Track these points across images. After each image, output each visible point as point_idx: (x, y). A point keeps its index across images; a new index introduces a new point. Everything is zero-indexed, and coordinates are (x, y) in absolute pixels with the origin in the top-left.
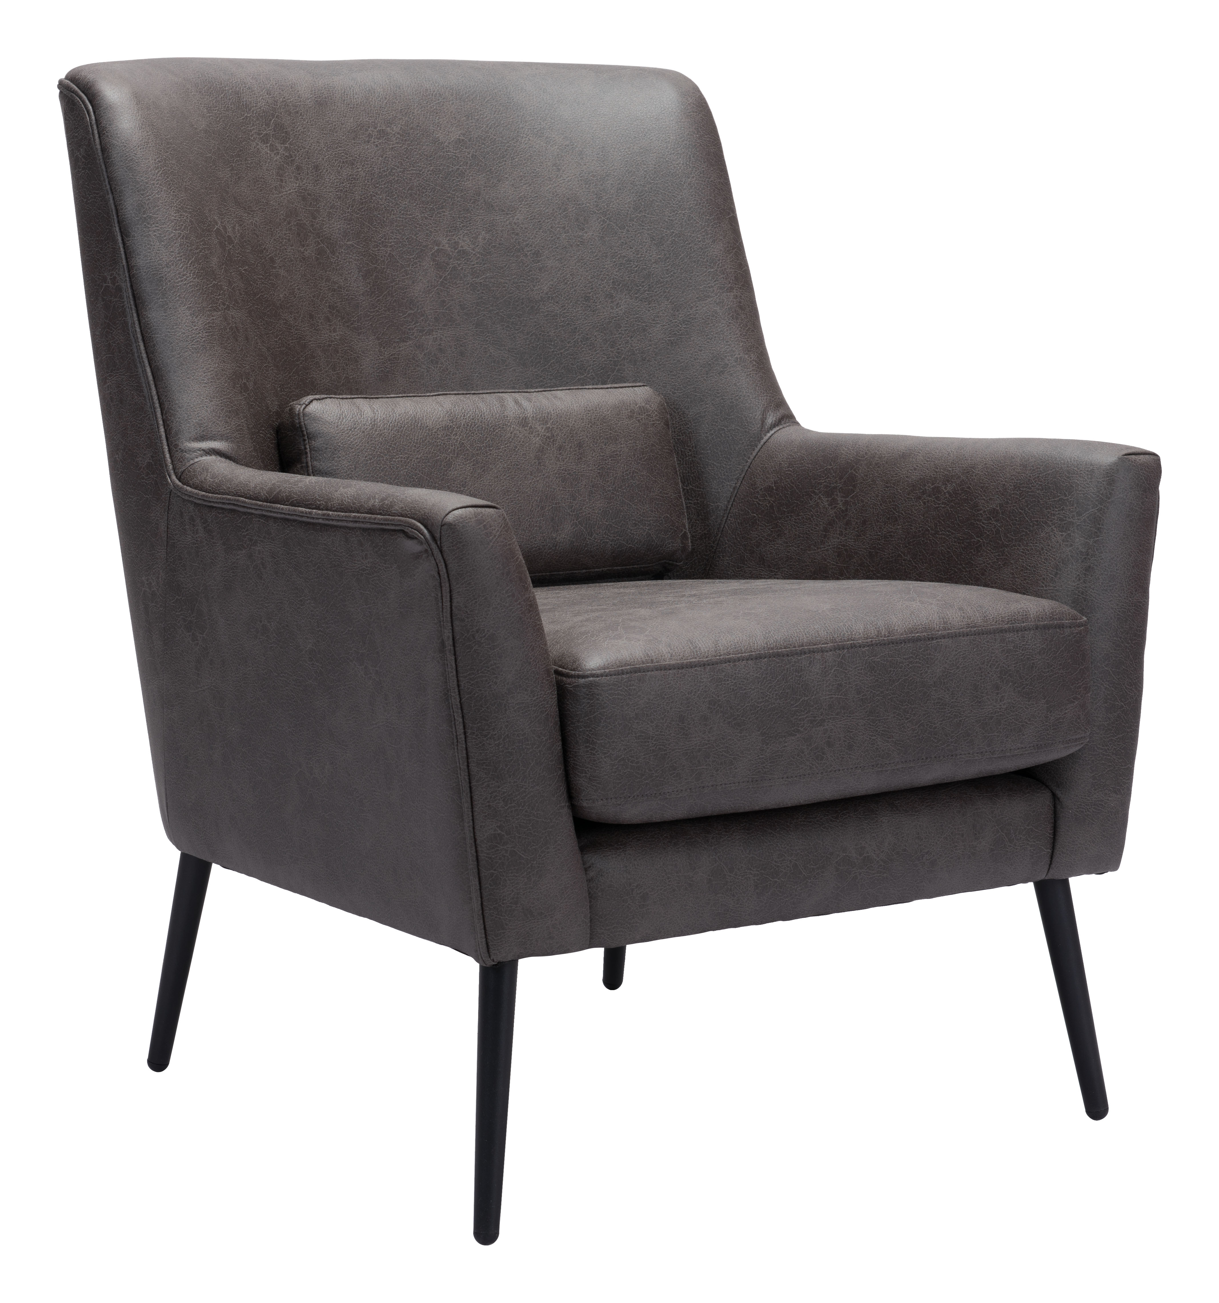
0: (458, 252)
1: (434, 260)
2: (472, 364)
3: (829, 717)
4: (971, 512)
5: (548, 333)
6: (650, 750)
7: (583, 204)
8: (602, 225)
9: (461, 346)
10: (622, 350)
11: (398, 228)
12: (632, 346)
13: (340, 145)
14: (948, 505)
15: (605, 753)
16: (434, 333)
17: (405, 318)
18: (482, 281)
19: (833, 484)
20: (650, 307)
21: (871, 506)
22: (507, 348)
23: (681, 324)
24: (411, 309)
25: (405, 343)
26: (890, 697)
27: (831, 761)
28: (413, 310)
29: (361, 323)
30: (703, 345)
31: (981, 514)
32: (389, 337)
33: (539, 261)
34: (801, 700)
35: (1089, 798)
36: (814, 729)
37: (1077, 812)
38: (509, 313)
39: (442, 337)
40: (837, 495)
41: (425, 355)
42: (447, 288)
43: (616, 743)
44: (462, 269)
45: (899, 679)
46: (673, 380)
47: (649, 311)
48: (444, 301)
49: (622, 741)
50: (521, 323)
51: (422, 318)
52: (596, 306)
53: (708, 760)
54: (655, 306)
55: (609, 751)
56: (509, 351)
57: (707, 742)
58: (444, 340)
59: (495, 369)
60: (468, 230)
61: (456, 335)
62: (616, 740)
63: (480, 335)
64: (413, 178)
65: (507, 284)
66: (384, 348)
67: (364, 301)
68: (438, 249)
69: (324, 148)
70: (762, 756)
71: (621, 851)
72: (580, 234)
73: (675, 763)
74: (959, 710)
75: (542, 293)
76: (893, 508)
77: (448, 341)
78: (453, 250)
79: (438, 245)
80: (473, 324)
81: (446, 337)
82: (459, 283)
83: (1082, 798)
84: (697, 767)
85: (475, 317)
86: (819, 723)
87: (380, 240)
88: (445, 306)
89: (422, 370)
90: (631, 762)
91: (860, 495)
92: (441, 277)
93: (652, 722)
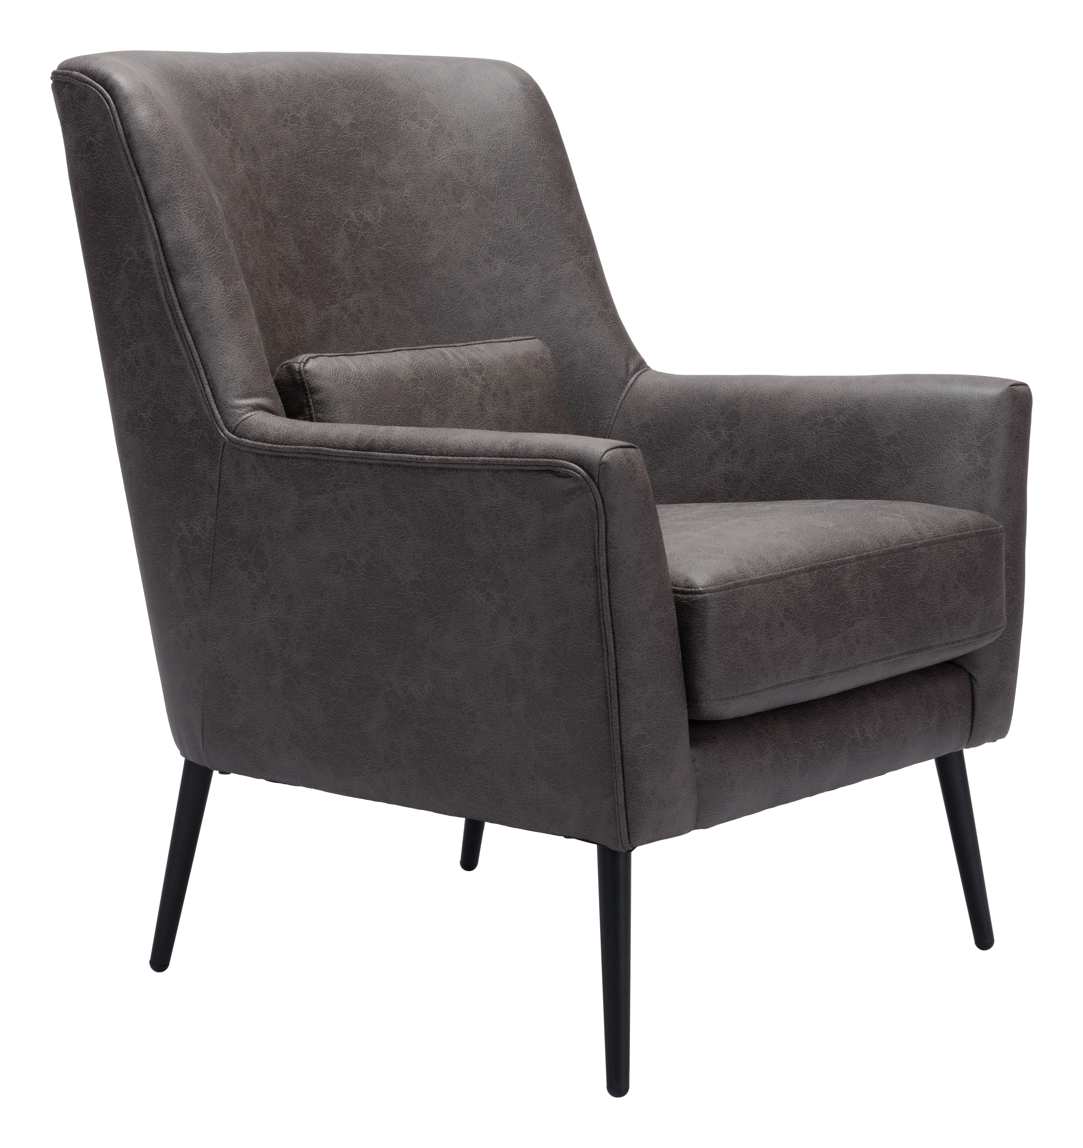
0: (363, 224)
1: (346, 231)
2: (384, 323)
3: (857, 619)
4: (868, 439)
5: (440, 294)
6: (750, 654)
7: (457, 179)
8: (475, 197)
9: (374, 307)
10: (502, 308)
11: (317, 203)
12: (510, 304)
13: (266, 129)
14: (843, 433)
15: (720, 659)
16: (353, 296)
17: (331, 283)
18: (384, 249)
19: (714, 419)
20: (522, 270)
21: (759, 437)
22: (409, 308)
23: (550, 284)
24: (335, 275)
25: (334, 306)
28: (336, 276)
29: (302, 289)
30: (571, 302)
31: (879, 440)
32: (322, 301)
33: (427, 231)
34: (840, 605)
35: (997, 678)
36: (848, 629)
37: (990, 689)
38: (408, 277)
39: (360, 299)
40: (720, 428)
41: (348, 315)
42: (359, 256)
43: (728, 649)
44: (368, 238)
45: (898, 584)
46: (547, 333)
47: (522, 272)
48: (358, 267)
50: (418, 286)
51: (343, 283)
52: (478, 269)
53: (785, 661)
54: (526, 269)
55: (723, 657)
56: (410, 310)
57: (783, 645)
58: (362, 302)
59: (402, 327)
60: (369, 204)
61: (369, 297)
63: (387, 297)
64: (322, 158)
65: (404, 251)
66: (320, 310)
67: (301, 268)
68: (348, 221)
69: (256, 131)
70: (816, 655)
71: (714, 744)
72: (458, 206)
73: (765, 664)
74: (934, 608)
75: (433, 258)
76: (784, 438)
77: (364, 303)
78: (359, 222)
79: (348, 217)
80: (382, 288)
81: (362, 299)
82: (367, 251)
83: (993, 678)
84: (778, 667)
85: (382, 281)
86: (851, 624)
87: (305, 214)
88: (359, 271)
89: (348, 329)
90: (737, 666)
91: (745, 428)
92: (353, 246)
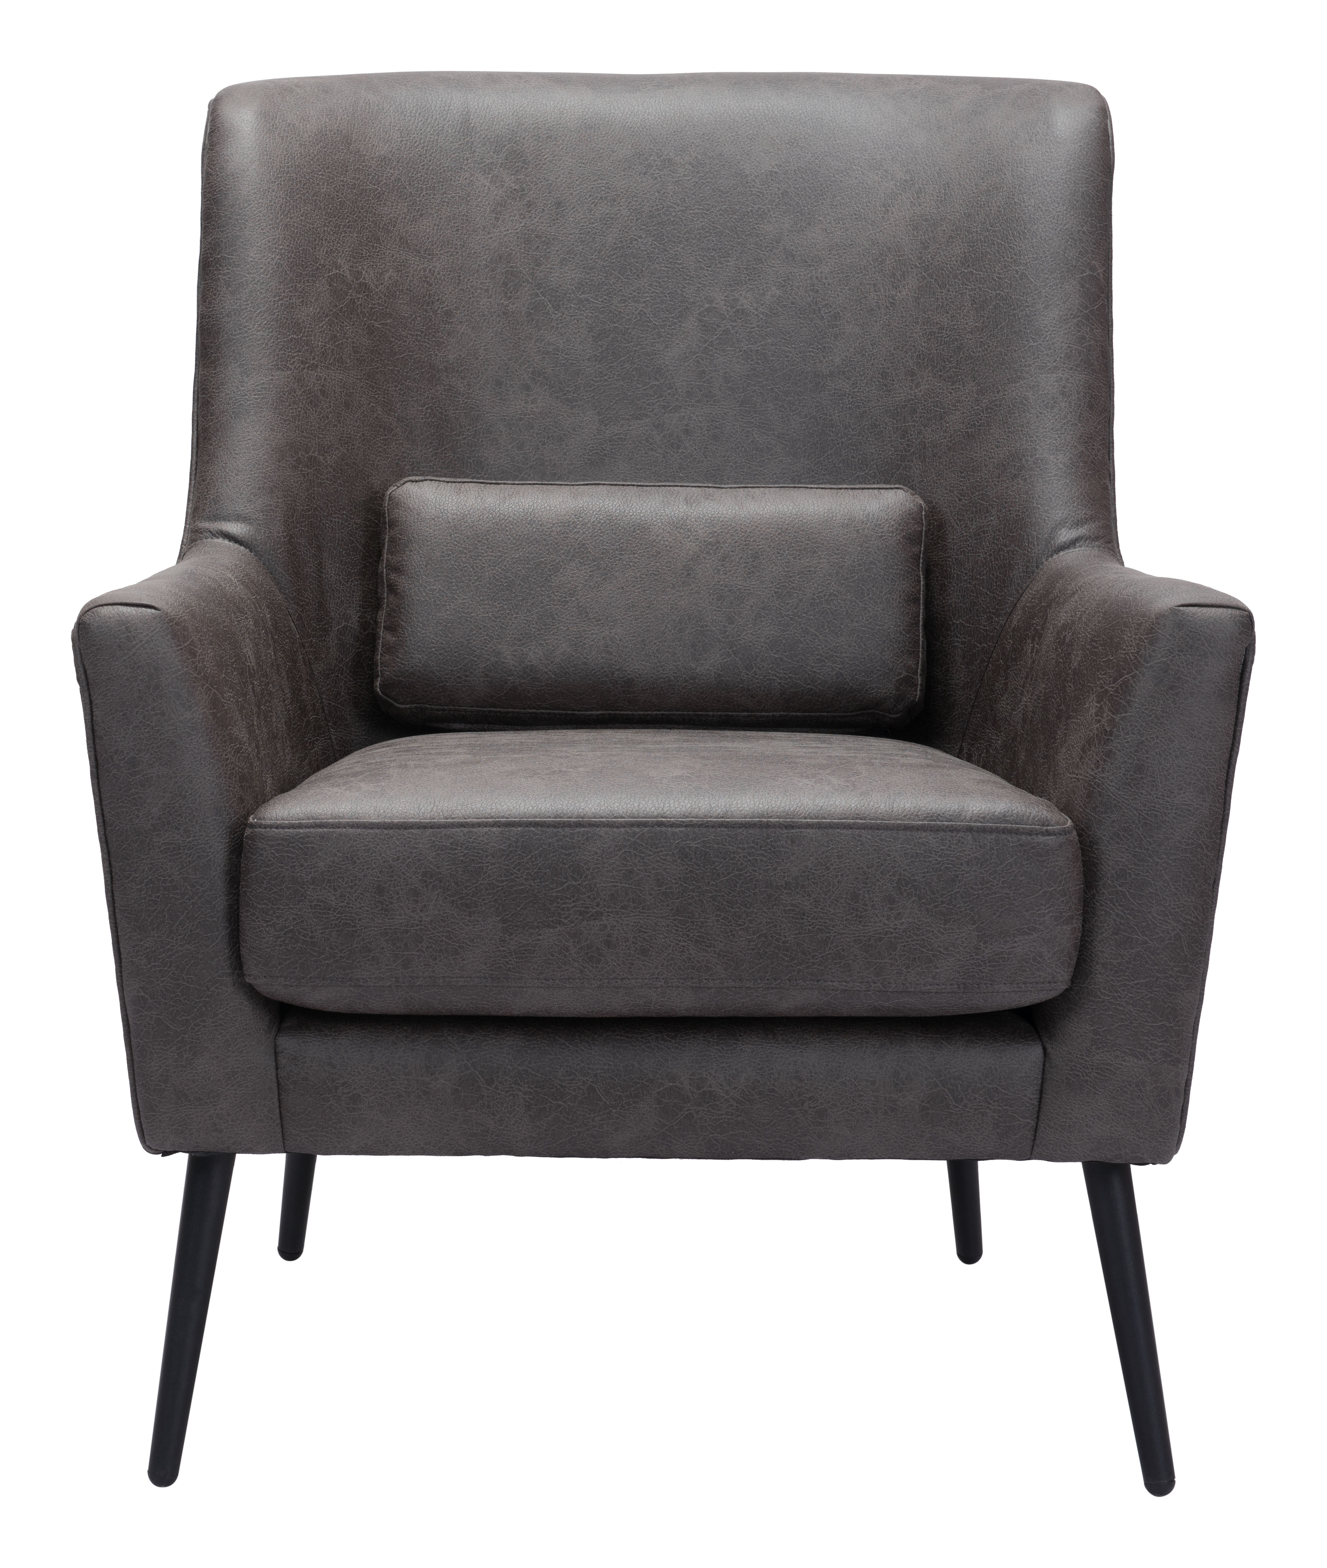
0: (735, 312)
1: (700, 321)
2: (727, 451)
3: (610, 910)
5: (831, 416)
6: (332, 924)
7: (904, 255)
8: (921, 282)
9: (717, 427)
10: (913, 442)
11: (660, 280)
12: (924, 438)
15: (268, 921)
16: (682, 410)
17: (645, 390)
18: (759, 348)
20: (952, 389)
22: (776, 433)
23: (983, 412)
24: (656, 379)
25: (639, 421)
26: (711, 895)
27: (614, 965)
28: (658, 381)
29: (579, 395)
30: (1002, 441)
32: (617, 413)
33: (836, 326)
34: (567, 884)
35: (1087, 1059)
36: (585, 922)
37: (1070, 1074)
38: (787, 389)
39: (692, 415)
41: (664, 436)
42: (712, 356)
43: (283, 910)
44: (736, 333)
45: (728, 874)
46: (961, 484)
47: (951, 393)
48: (704, 372)
49: (290, 908)
50: (799, 403)
51: (669, 391)
52: (893, 384)
53: (420, 945)
54: (959, 388)
55: (272, 920)
56: (778, 437)
57: (418, 923)
58: (695, 420)
59: (756, 458)
60: (755, 284)
61: (711, 413)
62: (282, 907)
63: (744, 415)
64: (695, 219)
65: (791, 353)
66: (606, 425)
67: (588, 367)
68: (709, 308)
69: (577, 180)
70: (503, 949)
72: (893, 293)
73: (370, 943)
74: (826, 923)
75: (832, 366)
77: (699, 421)
78: (729, 309)
79: (711, 302)
80: (737, 402)
81: (697, 416)
82: (728, 350)
83: (1077, 1057)
84: (402, 951)
85: (742, 392)
86: (592, 915)
87: (631, 294)
88: (704, 377)
90: (303, 936)
92: (706, 341)
93: (335, 890)
